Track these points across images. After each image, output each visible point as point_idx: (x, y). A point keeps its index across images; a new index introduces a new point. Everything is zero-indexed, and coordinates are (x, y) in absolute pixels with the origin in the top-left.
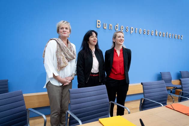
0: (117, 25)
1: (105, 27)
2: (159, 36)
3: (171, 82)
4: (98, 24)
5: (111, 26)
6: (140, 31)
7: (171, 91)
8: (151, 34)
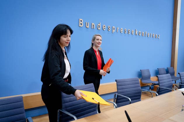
0: (99, 24)
1: (88, 25)
2: (139, 35)
3: (150, 79)
4: (80, 22)
5: (93, 25)
6: (121, 30)
7: (150, 87)
8: (131, 33)
